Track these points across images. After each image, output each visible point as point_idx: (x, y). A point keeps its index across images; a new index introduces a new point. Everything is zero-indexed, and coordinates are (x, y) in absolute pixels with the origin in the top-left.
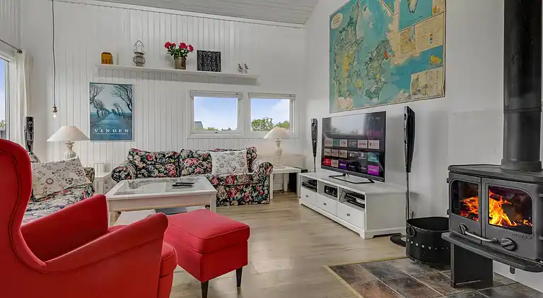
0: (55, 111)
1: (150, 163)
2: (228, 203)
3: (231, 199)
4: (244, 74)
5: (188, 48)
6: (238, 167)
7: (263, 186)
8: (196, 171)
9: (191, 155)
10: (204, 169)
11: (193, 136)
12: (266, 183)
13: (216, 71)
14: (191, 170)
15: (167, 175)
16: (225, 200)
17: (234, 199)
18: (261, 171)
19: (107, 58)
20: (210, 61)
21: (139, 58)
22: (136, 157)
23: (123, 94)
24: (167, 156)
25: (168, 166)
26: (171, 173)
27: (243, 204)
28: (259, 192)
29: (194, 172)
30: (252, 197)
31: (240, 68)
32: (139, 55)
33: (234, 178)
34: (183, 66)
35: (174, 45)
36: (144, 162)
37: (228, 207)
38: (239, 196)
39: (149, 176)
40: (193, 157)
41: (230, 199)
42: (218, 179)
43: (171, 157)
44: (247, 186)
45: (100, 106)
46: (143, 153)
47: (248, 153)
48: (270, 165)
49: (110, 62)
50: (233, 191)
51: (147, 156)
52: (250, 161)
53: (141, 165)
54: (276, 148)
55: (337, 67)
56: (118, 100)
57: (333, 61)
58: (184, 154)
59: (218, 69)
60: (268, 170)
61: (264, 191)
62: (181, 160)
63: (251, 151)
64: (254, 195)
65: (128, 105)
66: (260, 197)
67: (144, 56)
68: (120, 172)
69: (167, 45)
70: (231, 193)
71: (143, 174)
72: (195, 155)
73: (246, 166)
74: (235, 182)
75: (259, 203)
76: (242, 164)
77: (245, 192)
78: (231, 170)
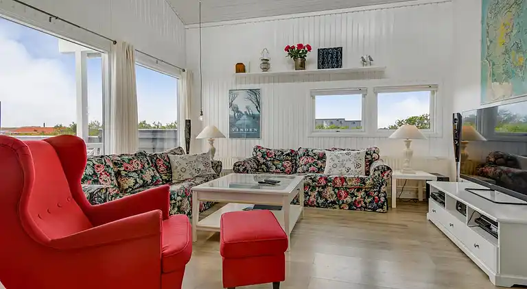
0: (202, 115)
1: (269, 159)
2: (337, 206)
3: (341, 202)
4: (368, 67)
5: (306, 49)
6: (353, 168)
7: (379, 192)
8: (310, 169)
9: (307, 153)
10: (319, 169)
11: (313, 134)
12: (383, 189)
13: (337, 67)
14: (305, 168)
15: (283, 171)
16: (333, 203)
17: (343, 203)
18: (376, 174)
19: (240, 68)
20: (331, 58)
21: (266, 64)
22: (258, 153)
23: (253, 97)
24: (285, 153)
25: (285, 163)
26: (287, 170)
27: (353, 209)
28: (374, 199)
29: (308, 171)
30: (365, 203)
31: (364, 61)
32: (264, 61)
33: (343, 180)
34: (303, 66)
35: (293, 47)
36: (265, 158)
37: (338, 209)
38: (349, 199)
39: (267, 172)
40: (308, 155)
41: (339, 202)
42: (326, 179)
43: (288, 155)
44: (359, 190)
45: (236, 110)
46: (264, 150)
47: (367, 154)
48: (388, 168)
49: (244, 71)
50: (343, 193)
51: (267, 153)
52: (369, 163)
53: (262, 161)
54: (405, 149)
55: (491, 42)
56: (250, 103)
57: (486, 33)
58: (301, 153)
59: (339, 65)
60: (386, 174)
61: (379, 198)
62: (298, 157)
63: (372, 152)
64: (368, 200)
65: (257, 107)
66: (375, 205)
67: (269, 62)
68: (239, 166)
69: (287, 49)
70: (341, 196)
71: (263, 169)
72: (310, 153)
73: (363, 168)
74: (345, 184)
75: (374, 210)
76: (358, 166)
77: (356, 196)
78: (344, 171)
